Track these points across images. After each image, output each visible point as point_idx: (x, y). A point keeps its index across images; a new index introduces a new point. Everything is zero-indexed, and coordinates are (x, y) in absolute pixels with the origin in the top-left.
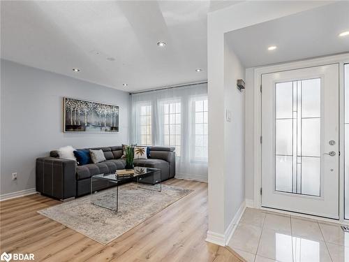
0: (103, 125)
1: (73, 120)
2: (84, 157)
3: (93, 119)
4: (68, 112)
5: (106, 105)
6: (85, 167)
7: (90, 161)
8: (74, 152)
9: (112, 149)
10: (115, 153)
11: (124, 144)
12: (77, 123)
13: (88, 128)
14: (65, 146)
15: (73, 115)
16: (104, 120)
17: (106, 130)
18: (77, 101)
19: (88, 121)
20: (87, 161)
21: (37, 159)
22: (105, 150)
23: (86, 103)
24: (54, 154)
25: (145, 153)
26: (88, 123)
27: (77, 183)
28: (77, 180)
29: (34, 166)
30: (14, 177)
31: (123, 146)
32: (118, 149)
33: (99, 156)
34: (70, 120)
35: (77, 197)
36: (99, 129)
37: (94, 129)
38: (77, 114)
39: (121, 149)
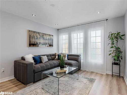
0: (46, 44)
1: (33, 41)
2: (37, 60)
3: (42, 41)
4: (30, 37)
5: (48, 35)
6: (38, 66)
7: (41, 62)
8: (33, 57)
9: (51, 55)
10: (52, 57)
11: (56, 53)
12: (35, 43)
13: (39, 45)
14: (28, 54)
15: (33, 38)
16: (47, 42)
17: (48, 46)
18: (34, 32)
19: (40, 42)
20: (39, 62)
21: (15, 61)
22: (47, 56)
23: (39, 33)
24: (23, 59)
25: (66, 57)
26: (40, 43)
27: (34, 74)
28: (34, 73)
29: (13, 64)
30: (2, 71)
31: (55, 54)
32: (53, 55)
33: (45, 59)
34: (31, 41)
35: (34, 82)
36: (44, 46)
37: (42, 46)
38: (34, 38)
39: (55, 55)
